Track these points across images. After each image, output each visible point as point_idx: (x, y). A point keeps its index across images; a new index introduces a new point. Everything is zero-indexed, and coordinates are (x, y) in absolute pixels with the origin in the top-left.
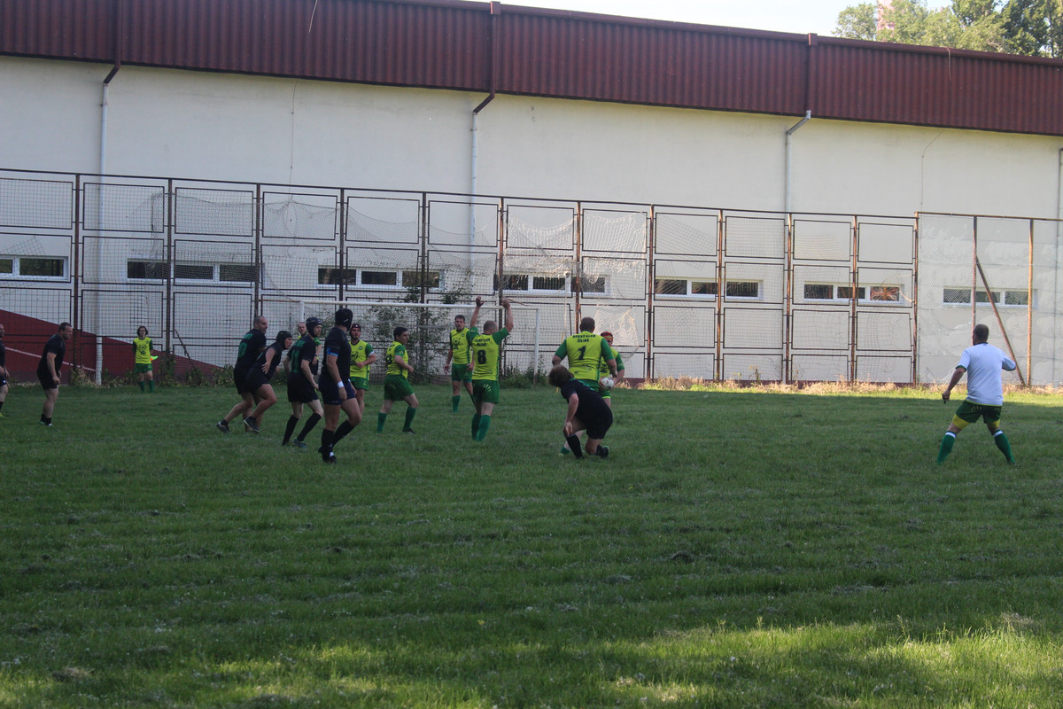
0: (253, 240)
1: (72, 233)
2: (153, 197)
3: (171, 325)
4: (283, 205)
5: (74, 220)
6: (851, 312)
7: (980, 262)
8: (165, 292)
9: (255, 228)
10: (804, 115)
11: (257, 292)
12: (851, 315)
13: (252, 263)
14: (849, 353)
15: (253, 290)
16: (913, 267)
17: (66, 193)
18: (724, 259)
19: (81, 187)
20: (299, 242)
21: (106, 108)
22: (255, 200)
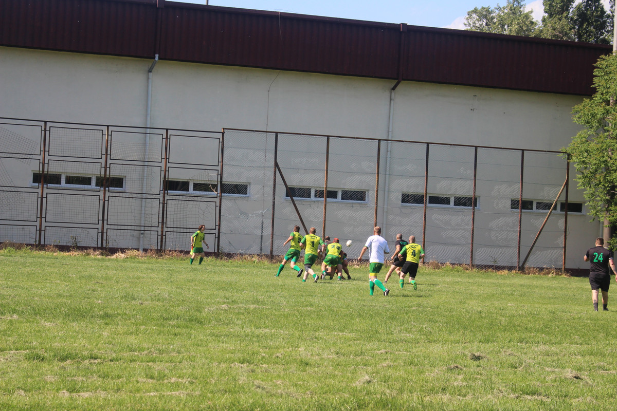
6: (162, 199)
7: (280, 166)
10: (154, 58)
12: (161, 201)
14: (159, 229)
16: (219, 168)
18: (47, 158)
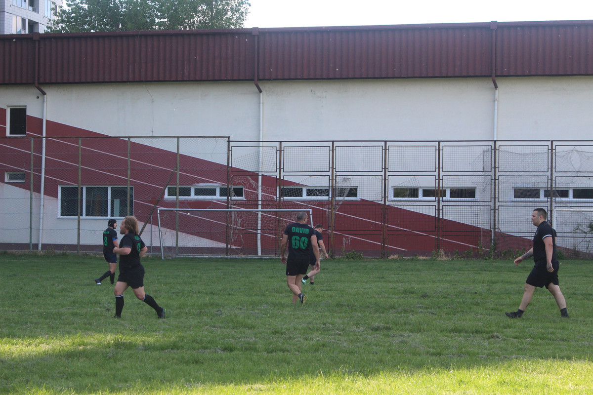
0: (549, 174)
1: (436, 174)
2: (484, 152)
3: (496, 225)
4: (566, 152)
5: (437, 167)
8: (493, 205)
9: (550, 167)
11: (551, 205)
13: (548, 187)
15: (549, 203)
17: (432, 152)
19: (441, 148)
20: (579, 174)
21: (496, 102)
22: (550, 151)
